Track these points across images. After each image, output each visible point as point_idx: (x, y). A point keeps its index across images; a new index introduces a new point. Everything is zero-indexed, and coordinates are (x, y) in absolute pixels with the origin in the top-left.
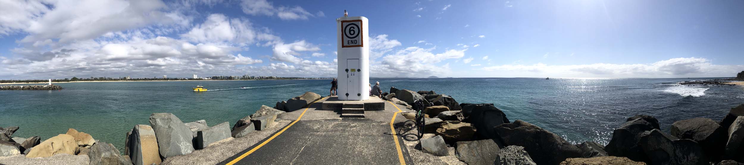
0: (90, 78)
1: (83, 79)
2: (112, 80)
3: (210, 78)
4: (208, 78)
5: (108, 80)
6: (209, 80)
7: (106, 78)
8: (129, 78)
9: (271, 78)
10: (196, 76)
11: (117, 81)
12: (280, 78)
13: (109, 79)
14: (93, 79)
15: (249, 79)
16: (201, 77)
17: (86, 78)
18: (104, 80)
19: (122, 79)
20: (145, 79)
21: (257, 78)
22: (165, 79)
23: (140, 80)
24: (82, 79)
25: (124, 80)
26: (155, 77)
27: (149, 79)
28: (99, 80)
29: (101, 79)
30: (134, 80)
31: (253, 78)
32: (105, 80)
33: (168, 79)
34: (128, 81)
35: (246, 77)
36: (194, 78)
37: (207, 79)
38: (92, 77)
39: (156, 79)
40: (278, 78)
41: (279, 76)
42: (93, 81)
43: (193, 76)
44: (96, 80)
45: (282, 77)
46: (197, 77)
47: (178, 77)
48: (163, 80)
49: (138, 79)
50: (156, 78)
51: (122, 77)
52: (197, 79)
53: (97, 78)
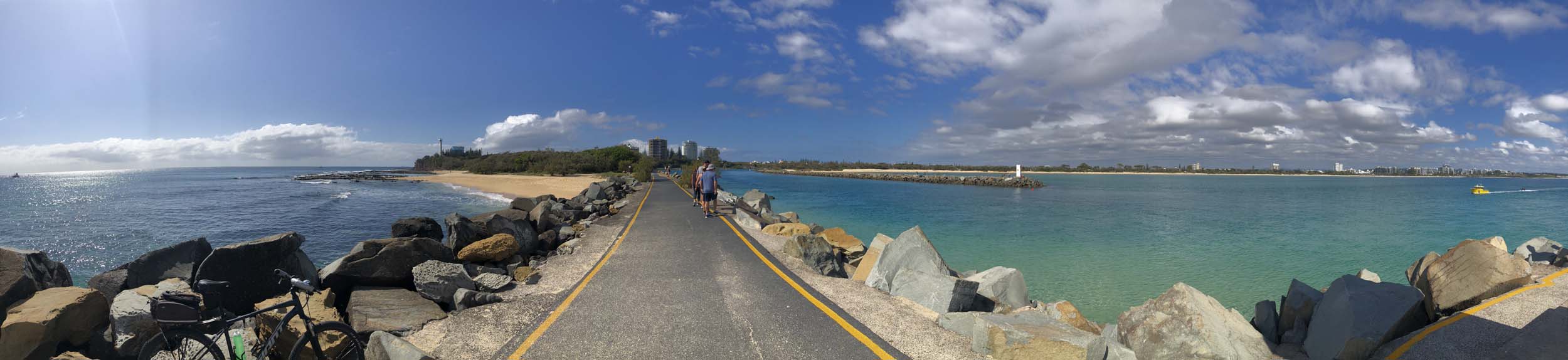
0: (1116, 167)
1: (1100, 168)
2: (1162, 171)
3: (1369, 170)
4: (1365, 171)
5: (1153, 171)
6: (1368, 174)
7: (1149, 166)
8: (1198, 168)
9: (1497, 173)
10: (1341, 166)
11: (1173, 172)
12: (1518, 173)
13: (1155, 169)
14: (1123, 168)
15: (1451, 174)
16: (1352, 169)
17: (1106, 167)
18: (1146, 172)
19: (1183, 171)
20: (1233, 171)
21: (1467, 174)
22: (1275, 171)
23: (1221, 173)
24: (1098, 167)
25: (1189, 172)
26: (1253, 167)
27: (1241, 172)
28: (1133, 171)
29: (1139, 168)
30: (1210, 171)
31: (1459, 172)
32: (1148, 170)
33: (1280, 172)
34: (1196, 174)
35: (1444, 169)
36: (1337, 170)
37: (1363, 172)
38: (1120, 165)
39: (1257, 170)
40: (1513, 174)
41: (1516, 171)
42: (1122, 171)
43: (1335, 165)
44: (1129, 171)
45: (1521, 171)
46: (1344, 169)
47: (1302, 168)
48: (1272, 173)
49: (1217, 171)
50: (1255, 169)
51: (1185, 165)
52: (1342, 173)
53: (1130, 167)
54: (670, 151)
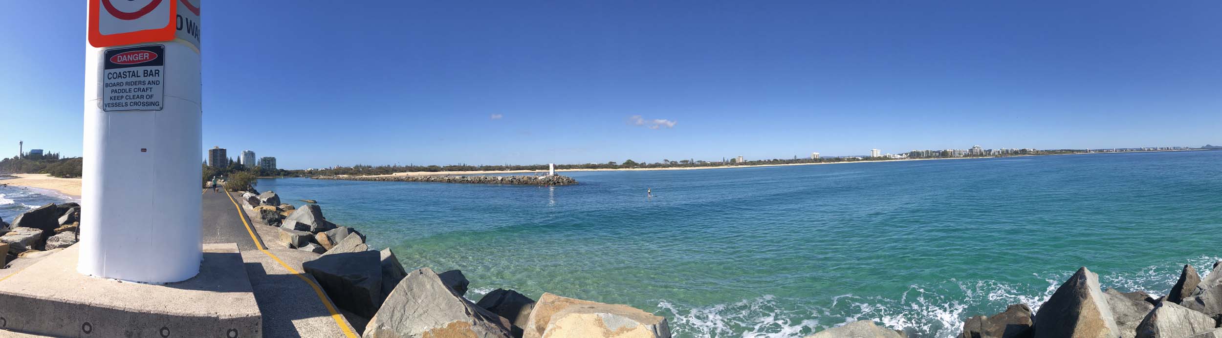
2: (707, 165)
4: (902, 155)
5: (698, 166)
6: (905, 158)
7: (694, 161)
8: (741, 161)
9: (1024, 151)
11: (716, 166)
12: (1043, 151)
13: (699, 163)
14: (669, 163)
15: (982, 155)
20: (776, 161)
29: (685, 164)
30: (752, 163)
33: (821, 160)
36: (875, 156)
37: (899, 156)
38: (666, 160)
39: (798, 160)
40: (1037, 152)
41: (1041, 149)
42: (668, 167)
45: (1045, 149)
46: (881, 154)
48: (813, 162)
49: (760, 162)
52: (879, 158)
53: (676, 162)
54: (229, 160)
